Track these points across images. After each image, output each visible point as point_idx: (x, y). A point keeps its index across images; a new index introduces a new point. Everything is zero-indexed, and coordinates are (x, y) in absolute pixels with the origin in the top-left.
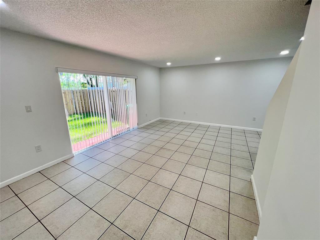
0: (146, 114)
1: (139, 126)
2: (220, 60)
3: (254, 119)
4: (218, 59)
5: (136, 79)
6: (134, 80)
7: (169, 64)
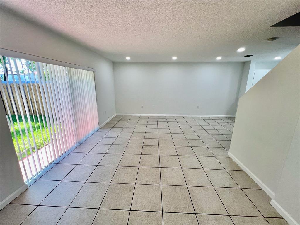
0: (105, 112)
1: (100, 126)
2: (177, 59)
3: (198, 108)
4: (175, 58)
5: (94, 72)
6: (93, 72)
7: (128, 58)
